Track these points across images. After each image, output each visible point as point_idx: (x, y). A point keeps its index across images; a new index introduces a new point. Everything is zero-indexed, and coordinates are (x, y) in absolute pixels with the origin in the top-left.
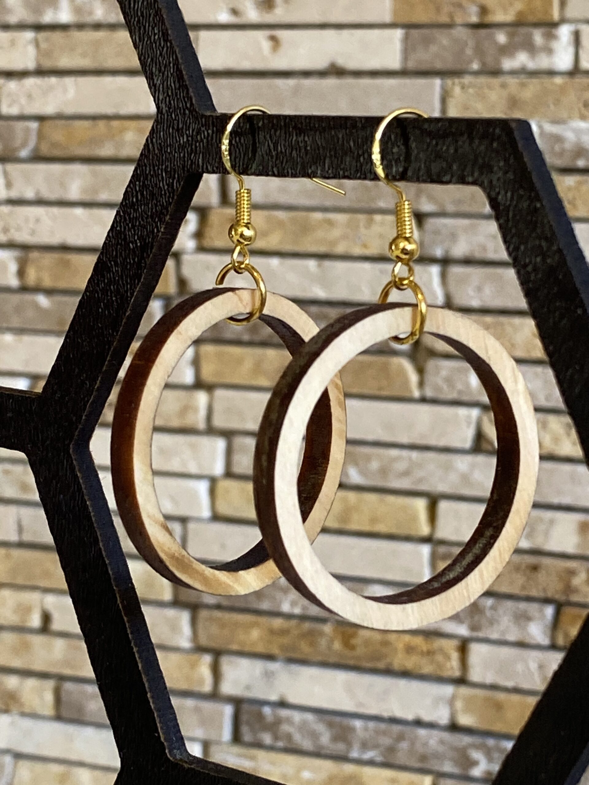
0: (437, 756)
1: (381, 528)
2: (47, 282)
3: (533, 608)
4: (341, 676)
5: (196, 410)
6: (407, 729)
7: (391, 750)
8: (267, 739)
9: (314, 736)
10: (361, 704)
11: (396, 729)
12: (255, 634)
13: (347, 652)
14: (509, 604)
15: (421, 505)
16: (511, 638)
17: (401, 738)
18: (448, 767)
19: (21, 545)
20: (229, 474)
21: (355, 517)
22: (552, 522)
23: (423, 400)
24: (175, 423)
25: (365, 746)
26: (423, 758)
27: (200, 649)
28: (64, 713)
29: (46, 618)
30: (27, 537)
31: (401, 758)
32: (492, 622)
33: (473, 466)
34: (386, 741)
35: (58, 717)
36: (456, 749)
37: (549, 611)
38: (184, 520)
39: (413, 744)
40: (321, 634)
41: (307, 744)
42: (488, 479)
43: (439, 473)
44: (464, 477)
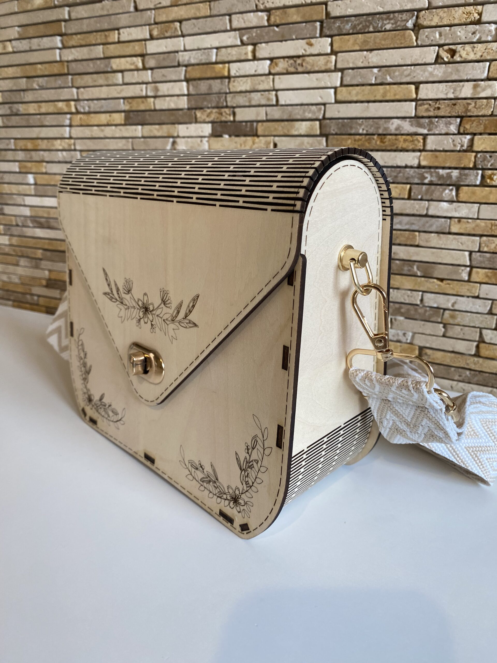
0: (412, 177)
1: (398, 97)
2: (278, 22)
3: (452, 120)
5: (331, 62)
6: (402, 170)
7: (396, 177)
10: (385, 163)
11: (398, 169)
12: (349, 141)
13: (382, 144)
14: (444, 119)
15: (413, 87)
16: (443, 132)
17: (400, 172)
18: (416, 181)
19: (268, 121)
20: (342, 85)
21: (388, 94)
22: (463, 86)
23: (417, 46)
24: (323, 68)
26: (407, 178)
29: (275, 146)
30: (269, 117)
31: (399, 180)
32: (436, 127)
33: (434, 69)
34: (394, 174)
36: (419, 174)
37: (458, 120)
38: (324, 104)
39: (404, 174)
40: (374, 139)
42: (440, 72)
43: (422, 73)
44: (431, 74)
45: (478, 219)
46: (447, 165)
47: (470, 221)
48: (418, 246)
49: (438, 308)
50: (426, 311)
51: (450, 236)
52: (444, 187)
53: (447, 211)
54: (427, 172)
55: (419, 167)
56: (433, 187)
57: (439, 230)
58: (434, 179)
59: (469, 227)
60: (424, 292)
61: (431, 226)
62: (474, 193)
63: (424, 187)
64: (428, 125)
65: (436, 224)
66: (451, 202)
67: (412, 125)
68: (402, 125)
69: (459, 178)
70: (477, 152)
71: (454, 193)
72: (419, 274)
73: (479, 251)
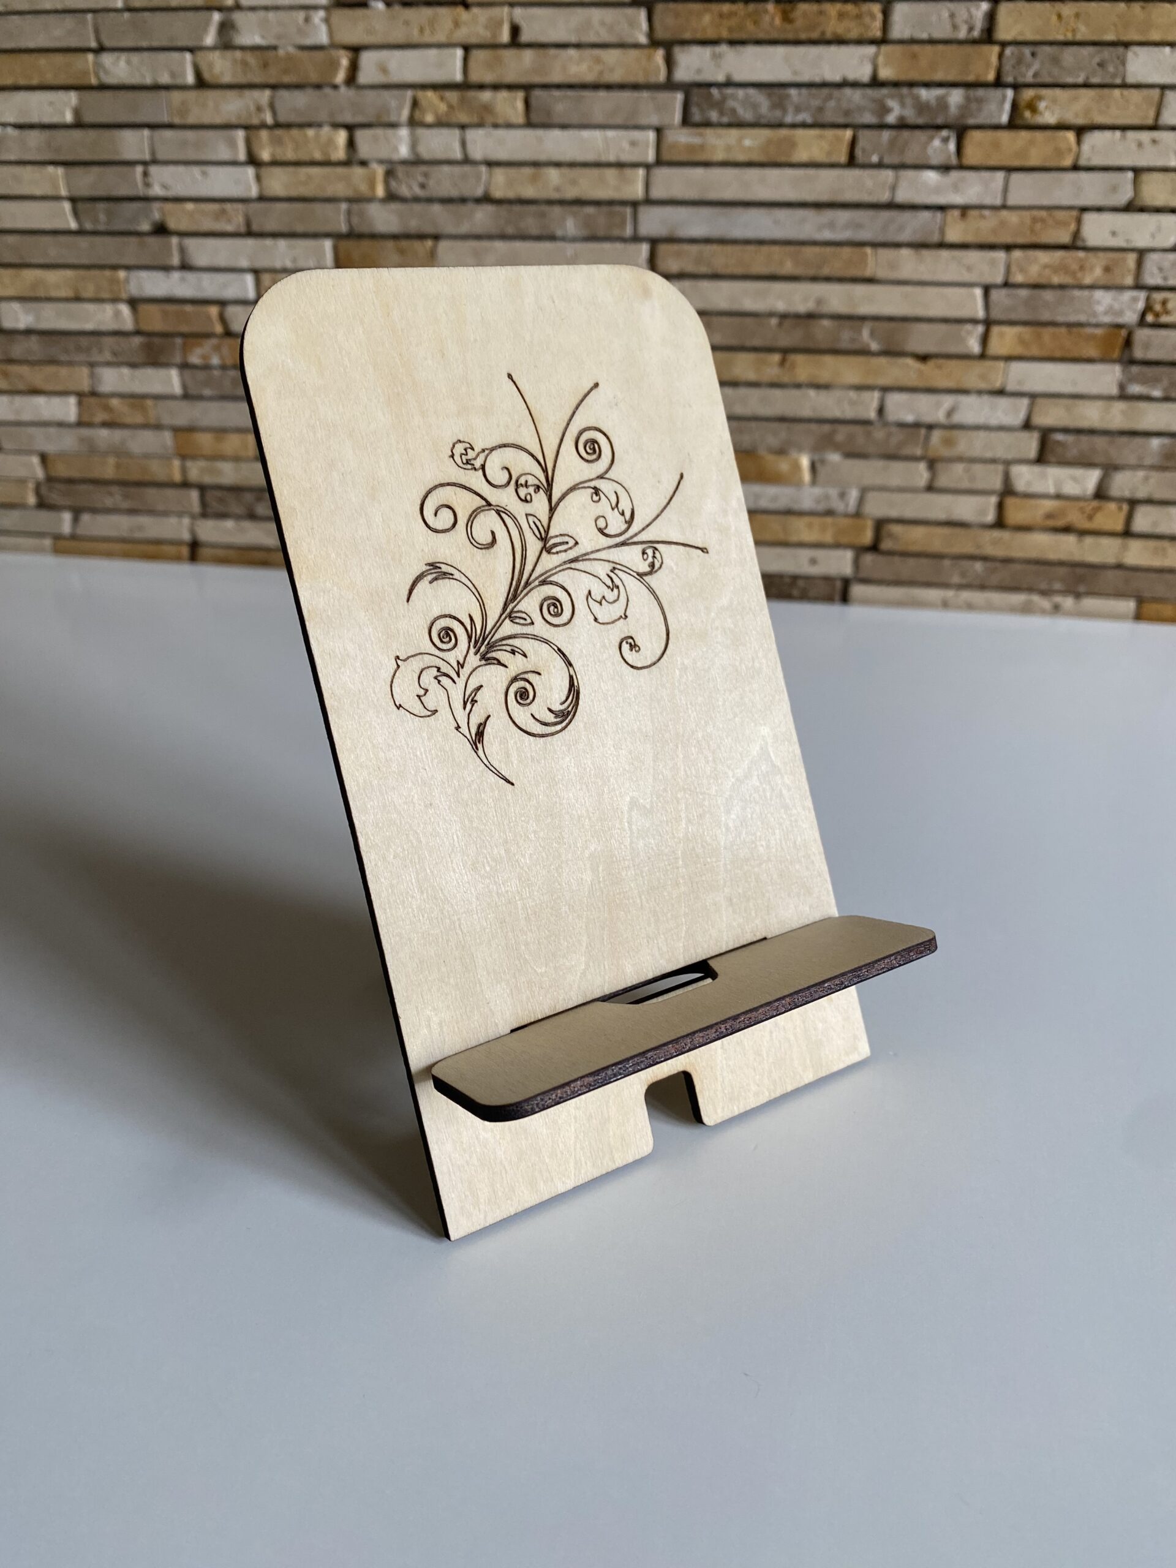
4: (780, 51)
6: (835, 91)
7: (820, 109)
8: (714, 116)
9: (755, 106)
10: (795, 73)
11: (826, 91)
12: (707, 19)
13: (787, 26)
18: (869, 118)
25: (798, 109)
27: (654, 43)
28: (535, 118)
29: (515, 30)
31: (829, 117)
34: (816, 103)
35: (529, 124)
36: (874, 101)
41: (747, 116)
45: (1004, 207)
46: (939, 76)
47: (986, 213)
48: (870, 281)
49: (917, 425)
50: (889, 435)
51: (945, 254)
52: (930, 132)
53: (937, 190)
54: (892, 97)
55: (876, 82)
56: (906, 134)
57: (918, 238)
58: (910, 115)
59: (983, 227)
60: (885, 390)
61: (901, 228)
62: (996, 145)
63: (886, 135)
65: (912, 225)
66: (945, 168)
69: (965, 108)
70: (1004, 44)
71: (952, 146)
72: (874, 346)
73: (1006, 284)
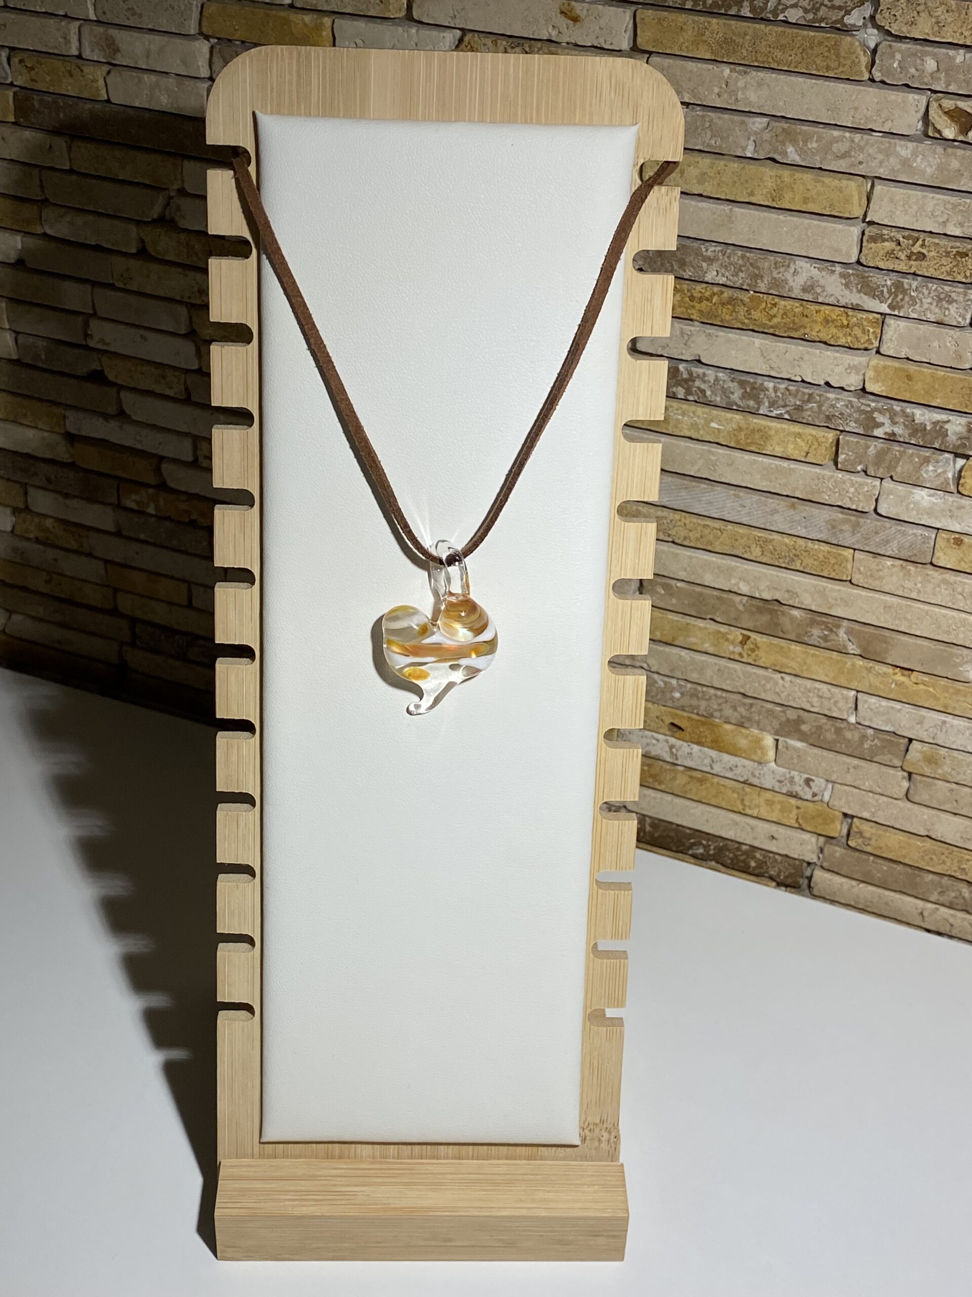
0: (844, 417)
6: (816, 392)
7: (799, 408)
9: (726, 393)
11: (806, 390)
14: (933, 285)
17: (810, 397)
18: (852, 426)
23: (872, 82)
26: (828, 418)
31: (807, 416)
32: (913, 301)
33: (915, 154)
34: (795, 401)
36: (860, 411)
39: (821, 405)
42: (931, 166)
43: (880, 157)
44: (905, 163)
46: (937, 402)
48: (849, 583)
49: (893, 734)
50: (864, 737)
51: (934, 573)
52: (927, 453)
53: (930, 512)
54: (881, 411)
55: (863, 392)
56: (896, 447)
57: (905, 553)
58: (903, 432)
60: (860, 692)
61: (887, 540)
63: (874, 447)
64: (889, 292)
65: (901, 540)
66: (941, 490)
67: (847, 286)
68: (822, 282)
69: (965, 439)
71: (950, 473)
72: (852, 648)
